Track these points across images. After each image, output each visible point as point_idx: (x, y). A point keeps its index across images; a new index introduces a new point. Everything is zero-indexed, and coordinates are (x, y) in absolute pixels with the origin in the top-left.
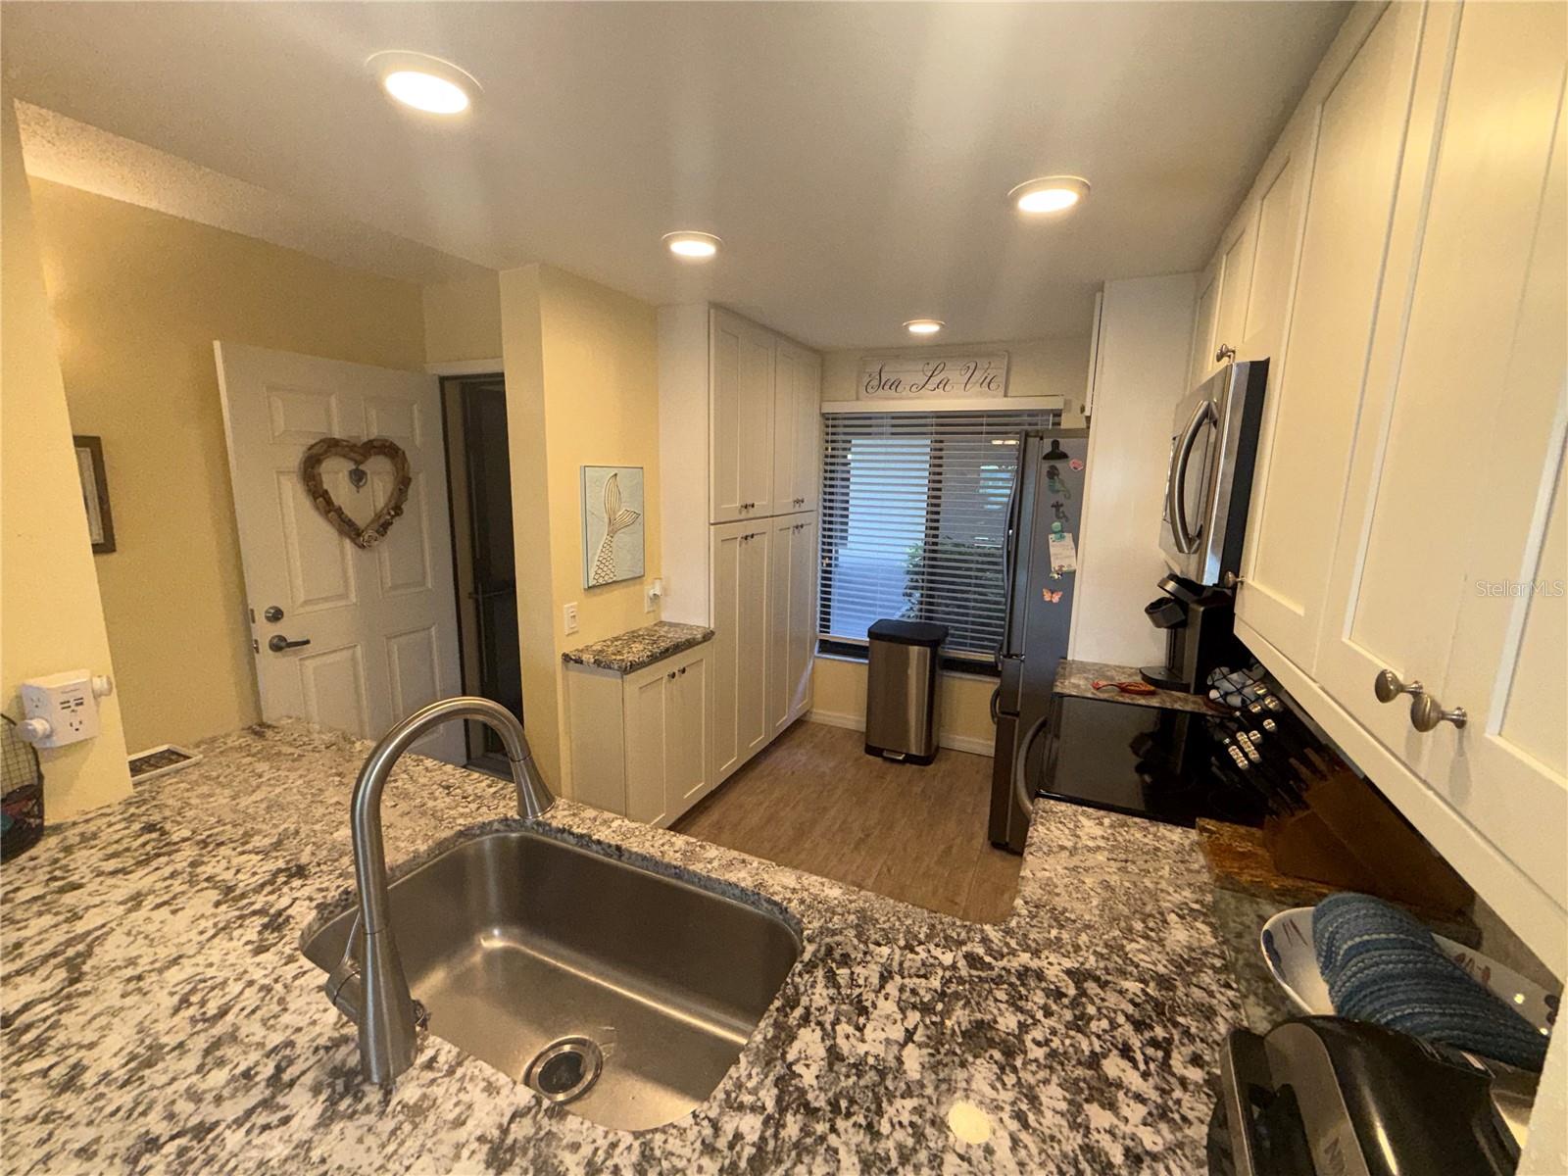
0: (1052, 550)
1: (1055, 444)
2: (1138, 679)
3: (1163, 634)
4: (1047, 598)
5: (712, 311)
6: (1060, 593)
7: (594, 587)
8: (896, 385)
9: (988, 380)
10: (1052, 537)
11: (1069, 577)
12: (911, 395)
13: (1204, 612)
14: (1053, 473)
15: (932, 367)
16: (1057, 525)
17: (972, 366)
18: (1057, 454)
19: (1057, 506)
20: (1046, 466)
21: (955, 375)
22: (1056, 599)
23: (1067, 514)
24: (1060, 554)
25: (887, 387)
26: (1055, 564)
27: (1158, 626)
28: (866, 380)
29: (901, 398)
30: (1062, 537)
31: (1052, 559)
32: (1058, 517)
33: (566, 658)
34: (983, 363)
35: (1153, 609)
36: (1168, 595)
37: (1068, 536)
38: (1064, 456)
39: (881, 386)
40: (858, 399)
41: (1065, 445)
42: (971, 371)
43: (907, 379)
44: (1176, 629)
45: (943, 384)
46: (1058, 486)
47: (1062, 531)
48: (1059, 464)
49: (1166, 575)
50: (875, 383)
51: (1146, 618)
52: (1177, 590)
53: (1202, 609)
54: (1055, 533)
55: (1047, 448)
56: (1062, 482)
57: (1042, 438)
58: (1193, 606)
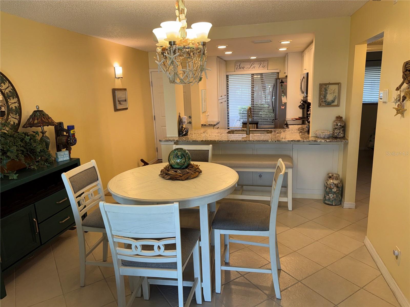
0: (282, 99)
1: (282, 80)
2: (298, 118)
3: (301, 110)
4: (282, 107)
5: (218, 58)
6: (284, 107)
7: (204, 112)
8: (243, 68)
9: (264, 66)
10: (282, 97)
11: (285, 104)
12: (248, 70)
13: (307, 106)
14: (282, 85)
15: (251, 64)
16: (283, 95)
17: (260, 63)
18: (282, 82)
19: (283, 91)
20: (280, 84)
21: (256, 65)
22: (283, 108)
23: (284, 92)
24: (284, 100)
25: (241, 68)
26: (283, 102)
27: (300, 109)
28: (236, 67)
29: (245, 71)
30: (284, 97)
31: (282, 101)
32: (283, 93)
33: (202, 125)
34: (262, 63)
35: (299, 106)
36: (302, 104)
37: (285, 96)
38: (283, 82)
39: (240, 68)
40: (235, 71)
41: (283, 80)
42: (260, 65)
43: (246, 67)
44: (303, 109)
45: (254, 67)
46: (283, 88)
47: (284, 96)
48: (283, 84)
49: (301, 100)
50: (239, 67)
51: (299, 108)
52: (303, 103)
53: (306, 105)
54: (282, 96)
55: (281, 81)
56: (283, 87)
57: (279, 79)
58: (305, 105)
